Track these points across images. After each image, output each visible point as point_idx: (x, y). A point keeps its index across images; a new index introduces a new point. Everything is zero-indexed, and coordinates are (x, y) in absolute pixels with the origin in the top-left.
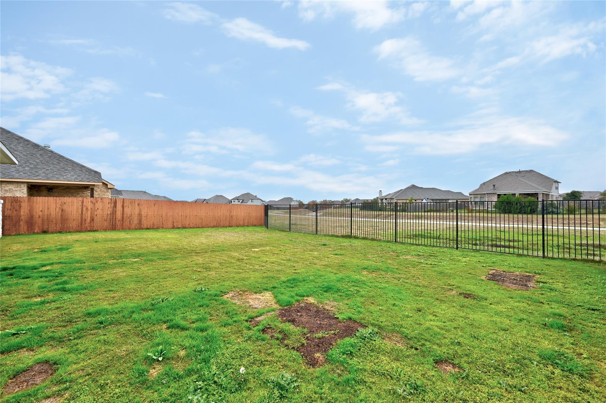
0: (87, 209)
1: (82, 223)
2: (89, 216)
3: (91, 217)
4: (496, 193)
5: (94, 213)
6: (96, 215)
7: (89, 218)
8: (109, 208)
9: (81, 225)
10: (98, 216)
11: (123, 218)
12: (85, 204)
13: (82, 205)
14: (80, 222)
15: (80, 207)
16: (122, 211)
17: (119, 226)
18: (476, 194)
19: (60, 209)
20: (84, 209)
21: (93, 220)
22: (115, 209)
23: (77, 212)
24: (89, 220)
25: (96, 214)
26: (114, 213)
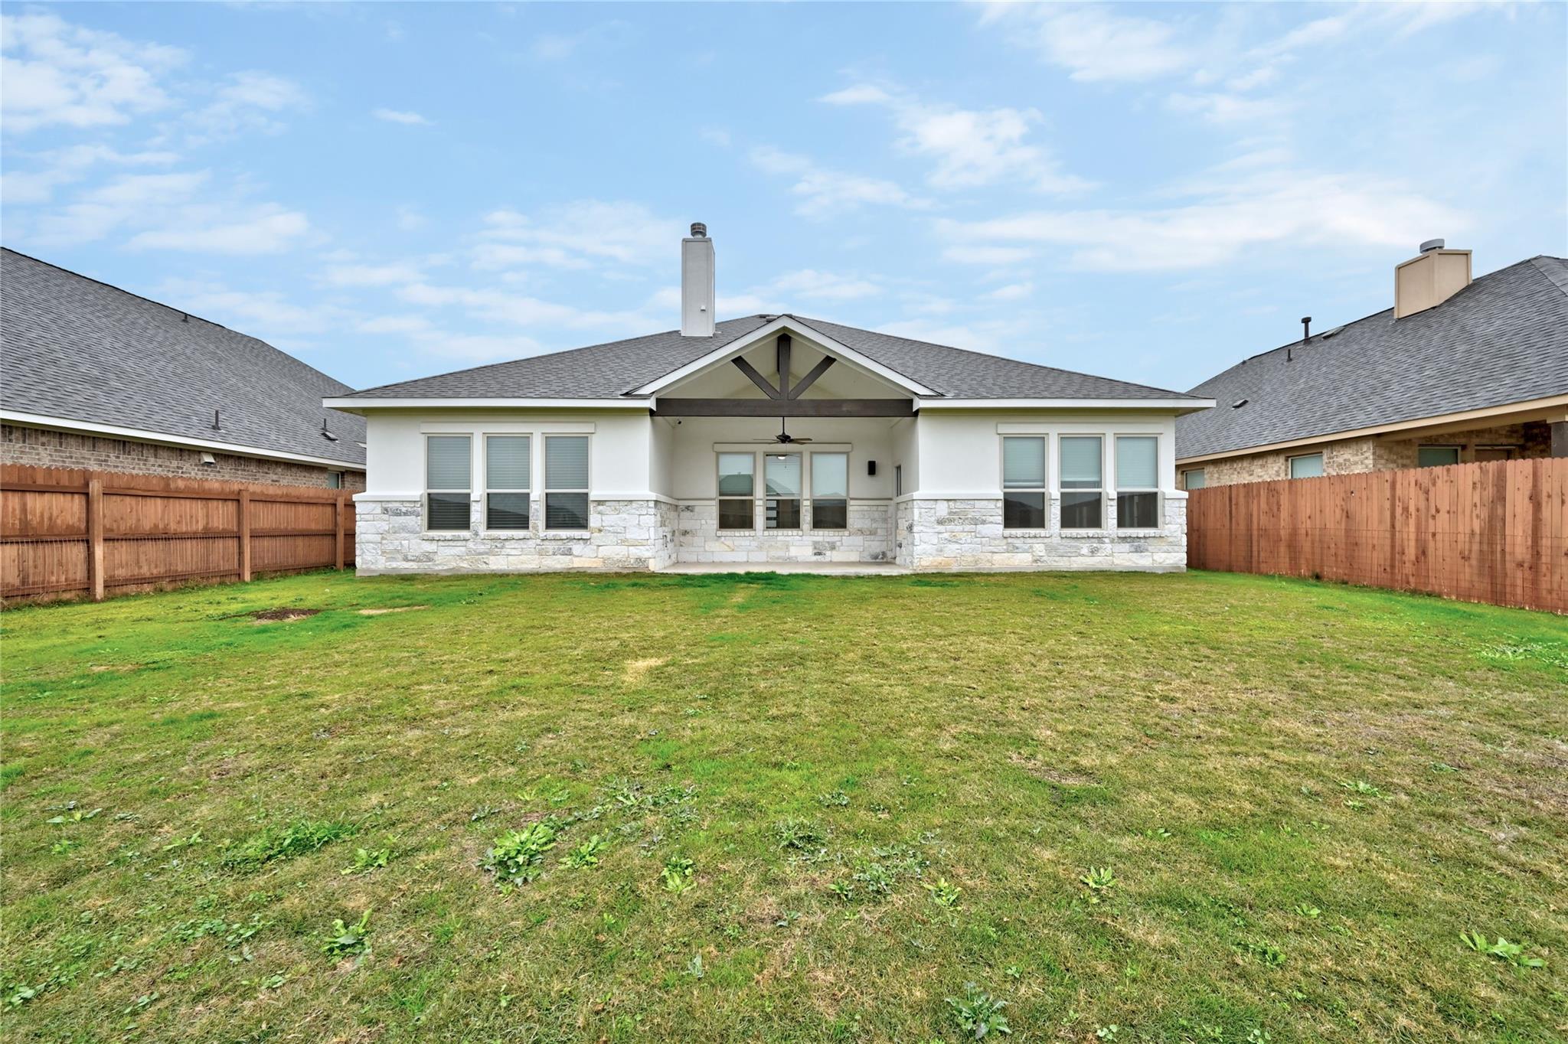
0: (1406, 509)
1: (1393, 559)
2: (1413, 536)
3: (1417, 540)
5: (1427, 527)
6: (1434, 535)
7: (1412, 543)
8: (1475, 506)
9: (1393, 566)
10: (1439, 537)
11: (1537, 554)
12: (1399, 492)
13: (1393, 496)
14: (1388, 555)
15: (1387, 505)
16: (1530, 518)
17: (1519, 591)
19: (1343, 510)
20: (1399, 511)
21: (1424, 553)
22: (1500, 511)
23: (1380, 522)
24: (1411, 552)
25: (1431, 530)
26: (1495, 526)
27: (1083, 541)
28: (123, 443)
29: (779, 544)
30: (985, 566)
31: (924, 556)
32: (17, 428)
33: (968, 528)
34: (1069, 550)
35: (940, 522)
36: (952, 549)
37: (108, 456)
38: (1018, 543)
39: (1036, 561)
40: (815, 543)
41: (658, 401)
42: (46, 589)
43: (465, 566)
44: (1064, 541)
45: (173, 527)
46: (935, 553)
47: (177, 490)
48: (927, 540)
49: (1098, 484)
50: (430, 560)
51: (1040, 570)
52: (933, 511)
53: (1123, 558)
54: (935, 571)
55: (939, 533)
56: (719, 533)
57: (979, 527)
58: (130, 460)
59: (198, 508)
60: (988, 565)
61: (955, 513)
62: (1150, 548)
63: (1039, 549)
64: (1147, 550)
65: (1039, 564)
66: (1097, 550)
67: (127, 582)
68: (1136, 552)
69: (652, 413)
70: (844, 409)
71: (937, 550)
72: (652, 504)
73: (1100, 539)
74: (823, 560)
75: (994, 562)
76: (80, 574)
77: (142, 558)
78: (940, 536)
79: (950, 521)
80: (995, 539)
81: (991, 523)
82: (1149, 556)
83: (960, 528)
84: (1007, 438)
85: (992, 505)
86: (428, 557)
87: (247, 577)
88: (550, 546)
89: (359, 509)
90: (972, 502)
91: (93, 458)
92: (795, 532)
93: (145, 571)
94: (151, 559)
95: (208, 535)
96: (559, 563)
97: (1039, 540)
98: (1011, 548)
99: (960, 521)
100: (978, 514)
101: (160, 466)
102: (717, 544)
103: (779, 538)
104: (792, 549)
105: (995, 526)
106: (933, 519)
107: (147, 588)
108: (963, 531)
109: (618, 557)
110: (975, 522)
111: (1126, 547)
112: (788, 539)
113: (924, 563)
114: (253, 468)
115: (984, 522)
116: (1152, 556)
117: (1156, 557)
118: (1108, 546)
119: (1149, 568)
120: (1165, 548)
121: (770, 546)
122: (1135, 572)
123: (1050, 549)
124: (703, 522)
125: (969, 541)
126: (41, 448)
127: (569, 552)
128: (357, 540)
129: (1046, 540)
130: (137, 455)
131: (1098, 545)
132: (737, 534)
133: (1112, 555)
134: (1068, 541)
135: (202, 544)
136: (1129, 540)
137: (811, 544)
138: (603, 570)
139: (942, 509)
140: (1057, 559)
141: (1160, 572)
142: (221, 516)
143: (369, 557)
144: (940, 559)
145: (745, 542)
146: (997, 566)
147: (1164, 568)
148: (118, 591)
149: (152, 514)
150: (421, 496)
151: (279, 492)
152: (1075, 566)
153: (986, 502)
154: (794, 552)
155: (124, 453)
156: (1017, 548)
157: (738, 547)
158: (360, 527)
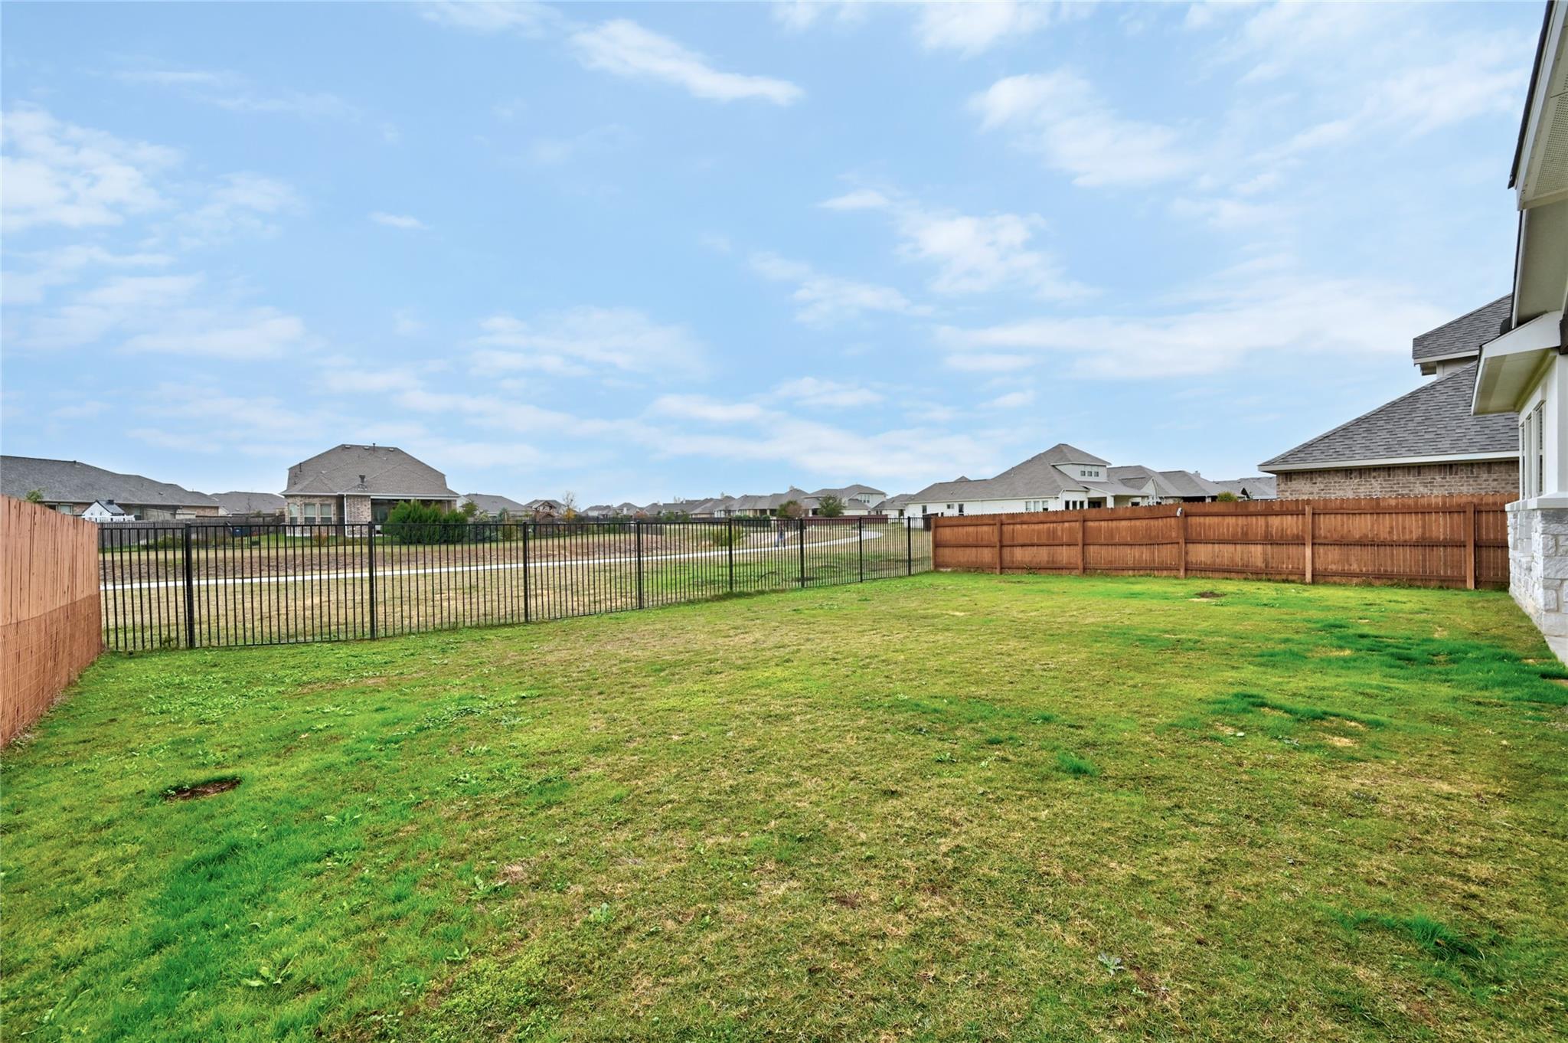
4: (369, 496)
18: (310, 497)
28: (1446, 467)
32: (1355, 470)
37: (1434, 479)
42: (1281, 573)
58: (1457, 479)
67: (1334, 575)
69: (1560, 353)
76: (1299, 567)
77: (1354, 558)
91: (1418, 482)
93: (1356, 569)
94: (1359, 560)
101: (1495, 480)
126: (1373, 481)
130: (1466, 474)
135: (1418, 551)
149: (1362, 526)
155: (1451, 474)
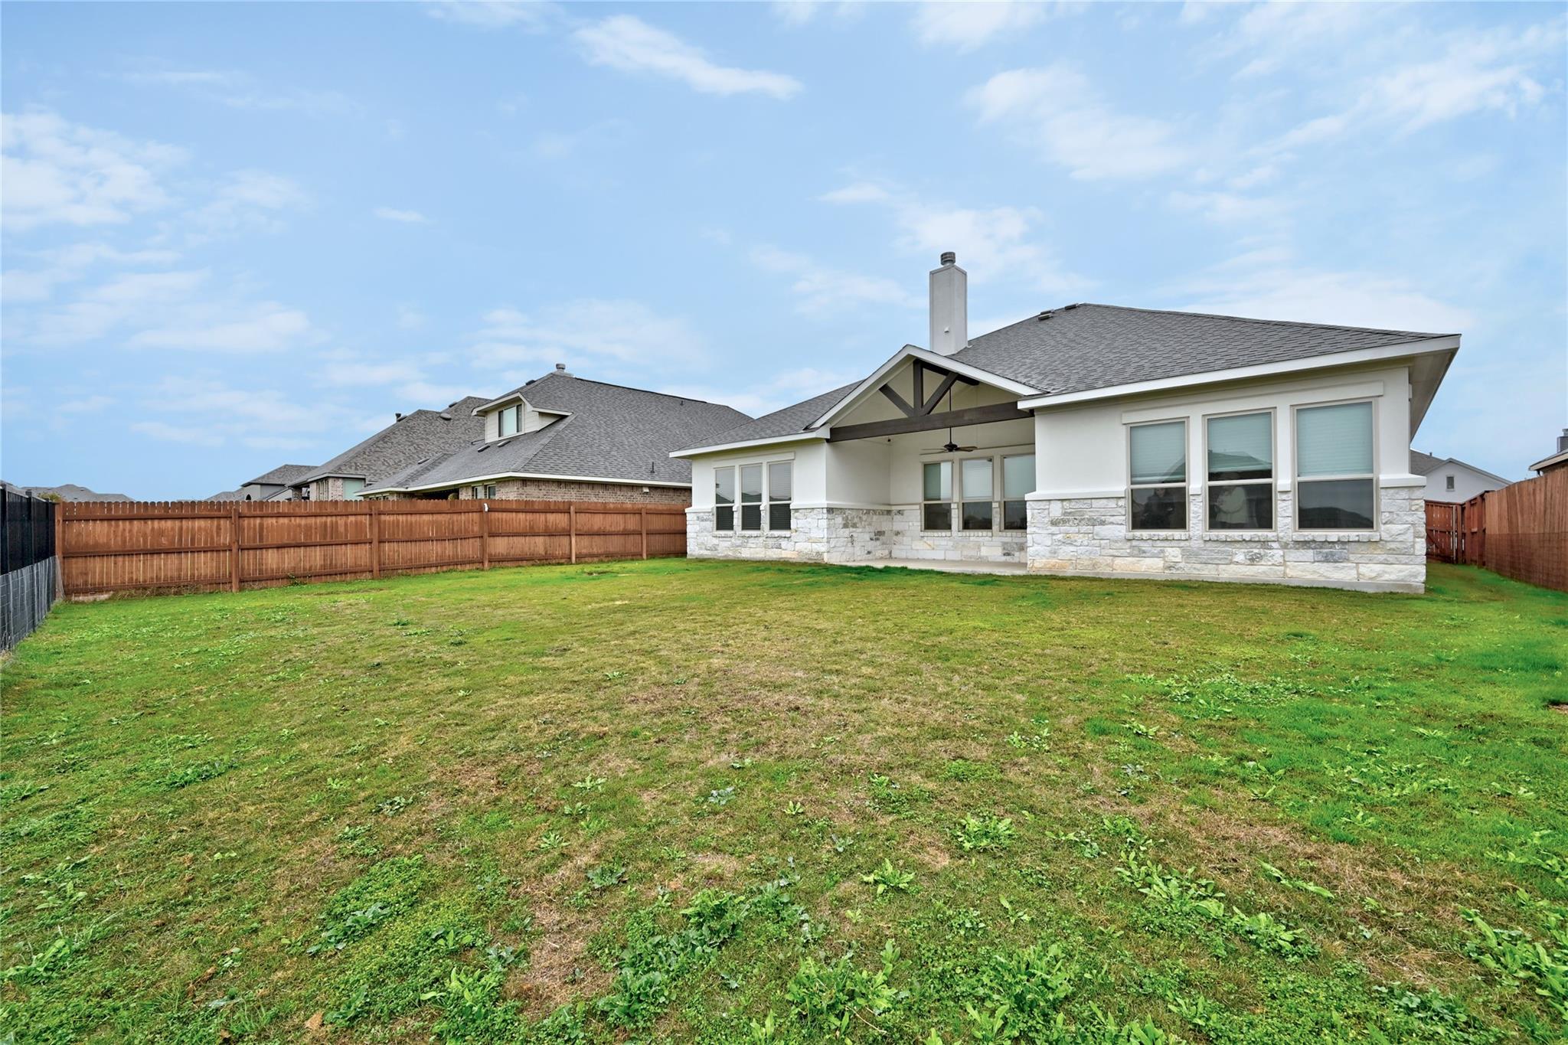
27: (1238, 545)
28: (605, 485)
29: (971, 544)
30: (1104, 571)
31: (1037, 558)
33: (1084, 529)
34: (1216, 556)
35: (1054, 523)
36: (1067, 551)
37: (599, 492)
38: (1145, 546)
39: (1169, 568)
40: (1004, 544)
41: (832, 430)
42: (555, 558)
43: (731, 554)
44: (1208, 545)
45: (608, 528)
46: (1048, 555)
47: (610, 509)
48: (1039, 542)
49: (1268, 473)
50: (716, 550)
51: (1175, 578)
52: (1046, 512)
53: (1305, 569)
54: (1048, 574)
55: (1053, 534)
56: (922, 534)
57: (1097, 528)
58: (608, 494)
59: (619, 518)
60: (1108, 570)
61: (1070, 513)
62: (1352, 557)
63: (1174, 553)
64: (1347, 560)
65: (1174, 571)
66: (1260, 557)
67: (586, 556)
68: (1327, 561)
69: (828, 441)
70: (966, 418)
71: (1050, 552)
72: (825, 511)
73: (1264, 543)
74: (1011, 560)
75: (1115, 567)
76: (567, 552)
77: (594, 544)
78: (1054, 537)
79: (1064, 522)
80: (1116, 542)
81: (1112, 523)
82: (1350, 568)
83: (1076, 529)
84: (1133, 428)
85: (1112, 504)
86: (715, 548)
87: (645, 556)
88: (771, 542)
89: (689, 517)
90: (1089, 501)
92: (985, 533)
93: (595, 551)
94: (597, 545)
95: (625, 533)
96: (773, 554)
97: (1174, 543)
98: (1136, 552)
99: (1076, 522)
100: (1096, 514)
101: (623, 496)
102: (922, 543)
103: (971, 539)
104: (983, 548)
105: (1119, 527)
106: (1047, 520)
107: (596, 559)
108: (1079, 533)
109: (806, 551)
110: (1093, 522)
111: (1309, 554)
112: (981, 539)
113: (1037, 565)
114: (671, 494)
115: (1103, 523)
116: (1357, 568)
117: (1363, 569)
118: (1277, 553)
119: (1350, 584)
120: (1381, 558)
121: (963, 546)
122: (1325, 588)
123: (1188, 554)
124: (911, 524)
125: (1086, 543)
127: (779, 547)
128: (688, 536)
129: (1182, 544)
130: (612, 491)
131: (1262, 552)
132: (936, 534)
133: (1284, 563)
134: (1214, 545)
135: (622, 537)
136: (1313, 546)
137: (1000, 544)
138: (799, 560)
139: (1056, 510)
140: (1198, 566)
141: (1371, 591)
142: (632, 523)
143: (693, 548)
144: (1053, 561)
145: (943, 542)
146: (1119, 571)
147: (1378, 586)
148: (583, 560)
149: (598, 522)
150: (712, 509)
151: (665, 508)
152: (1226, 575)
153: (1105, 501)
154: (984, 552)
155: (606, 490)
156: (1144, 552)
157: (937, 546)
158: (689, 529)
